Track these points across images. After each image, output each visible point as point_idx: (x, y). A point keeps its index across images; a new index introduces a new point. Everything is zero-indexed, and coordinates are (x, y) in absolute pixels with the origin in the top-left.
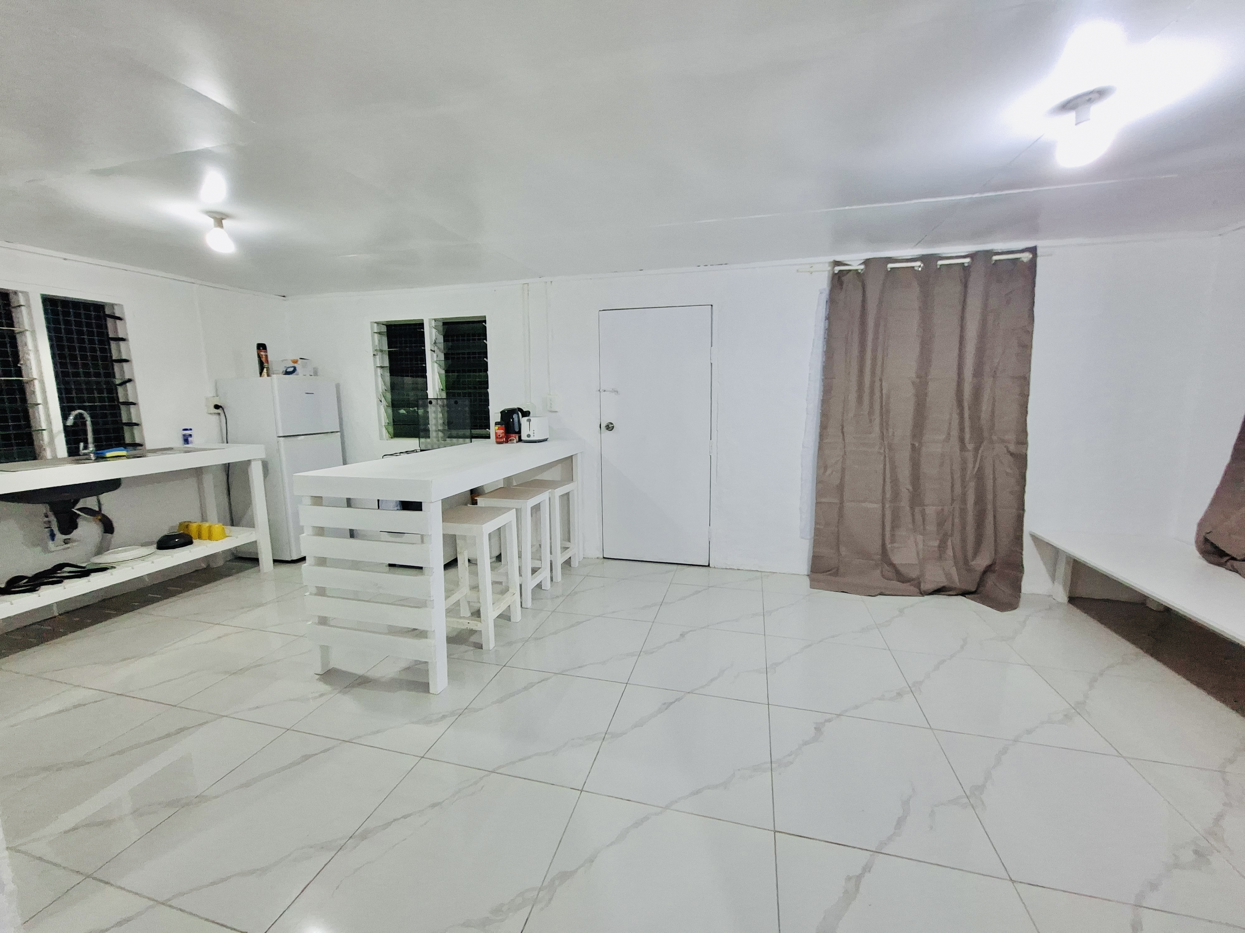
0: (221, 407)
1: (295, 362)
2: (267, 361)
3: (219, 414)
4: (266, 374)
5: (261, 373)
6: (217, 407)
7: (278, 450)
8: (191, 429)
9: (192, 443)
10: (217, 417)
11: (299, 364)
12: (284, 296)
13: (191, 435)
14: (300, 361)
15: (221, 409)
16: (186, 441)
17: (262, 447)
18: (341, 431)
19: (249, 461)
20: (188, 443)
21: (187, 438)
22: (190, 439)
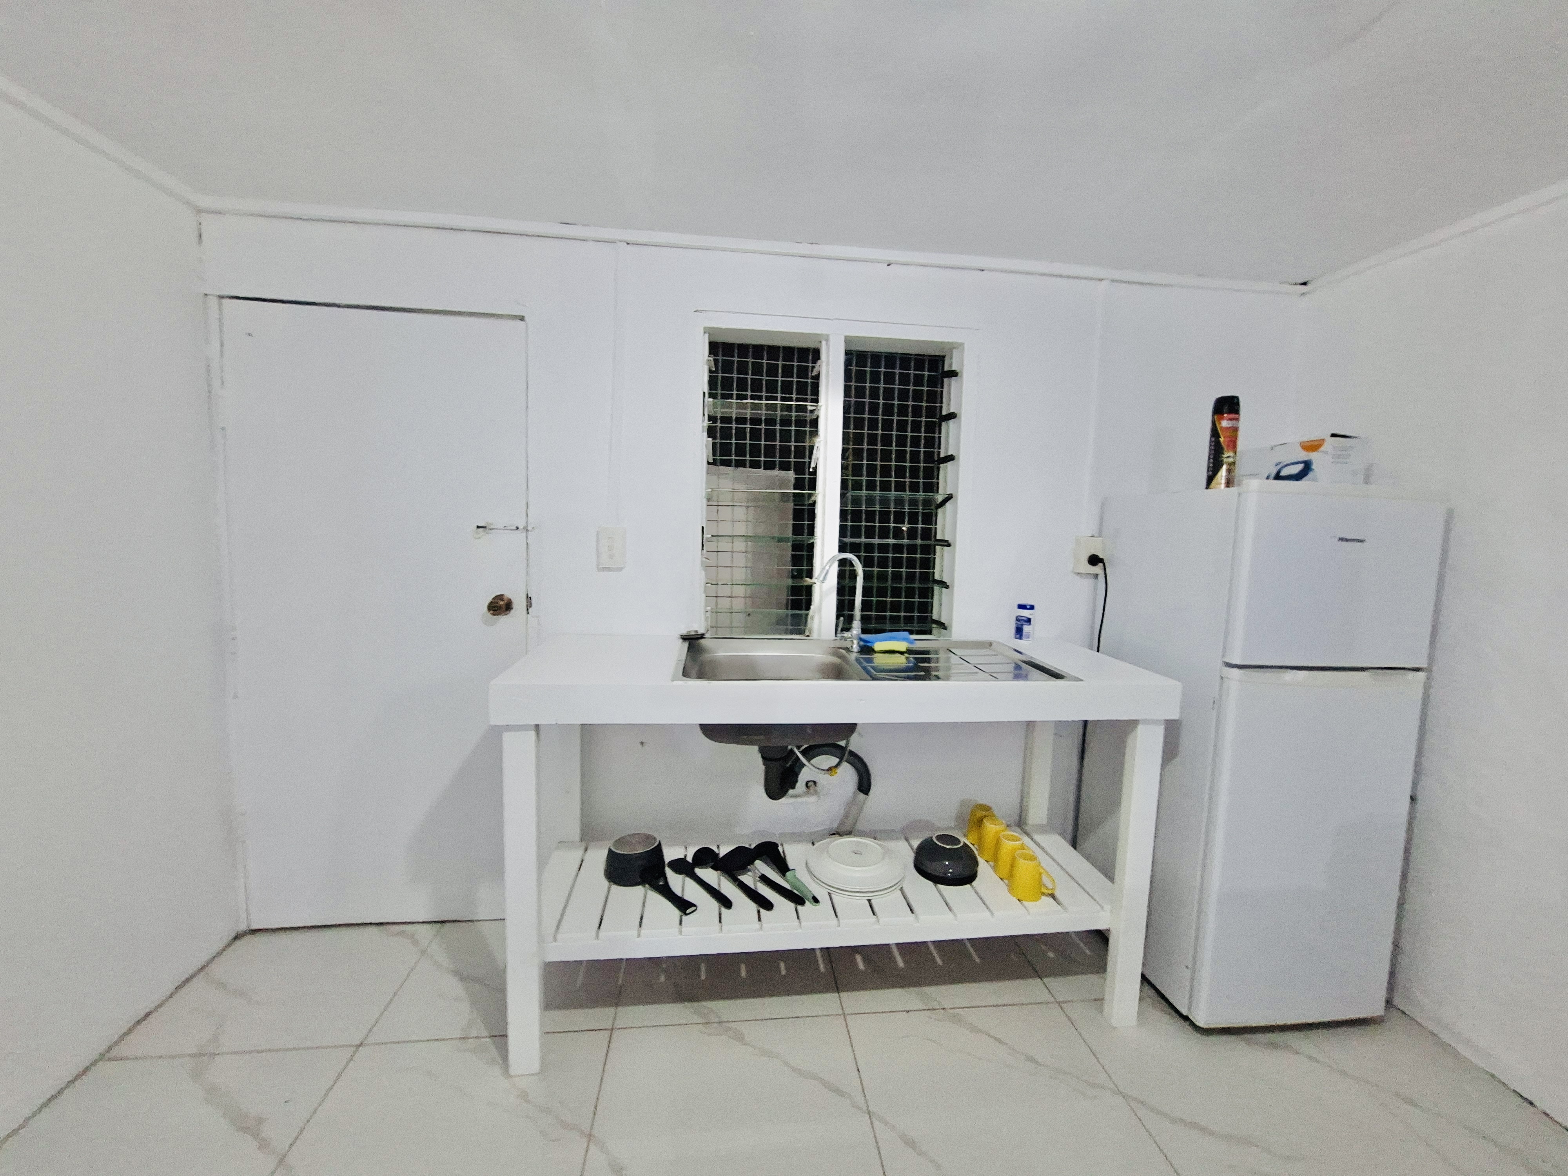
0: (1101, 561)
1: (1313, 446)
2: (1233, 444)
3: (1096, 576)
4: (1223, 481)
5: (1210, 480)
6: (1094, 560)
7: (1217, 704)
8: (1032, 608)
9: (1028, 637)
10: (1090, 582)
11: (1326, 453)
12: (1305, 284)
13: (1029, 621)
14: (1330, 444)
15: (1101, 565)
16: (1019, 632)
17: (1175, 687)
18: (1428, 670)
19: (1132, 724)
20: (1020, 638)
21: (1022, 625)
22: (1026, 628)
